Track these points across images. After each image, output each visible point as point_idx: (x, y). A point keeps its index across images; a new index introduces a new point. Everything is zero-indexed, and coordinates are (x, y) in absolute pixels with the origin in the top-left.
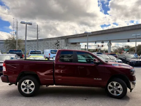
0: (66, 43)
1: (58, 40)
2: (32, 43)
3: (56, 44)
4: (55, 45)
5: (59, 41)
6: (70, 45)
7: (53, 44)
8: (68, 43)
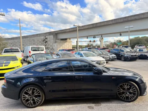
0: (55, 39)
1: (45, 36)
2: (16, 40)
3: (43, 41)
4: (42, 42)
5: (46, 37)
6: (59, 42)
7: (40, 40)
8: (57, 39)
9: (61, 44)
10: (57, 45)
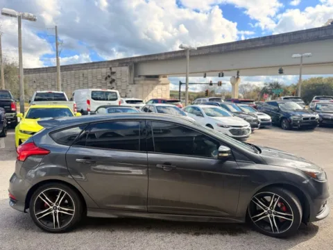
0: (133, 74)
1: (111, 68)
3: (106, 79)
4: (104, 81)
5: (113, 70)
6: (142, 82)
7: (99, 77)
8: (137, 75)
9: (146, 88)
10: (137, 90)
